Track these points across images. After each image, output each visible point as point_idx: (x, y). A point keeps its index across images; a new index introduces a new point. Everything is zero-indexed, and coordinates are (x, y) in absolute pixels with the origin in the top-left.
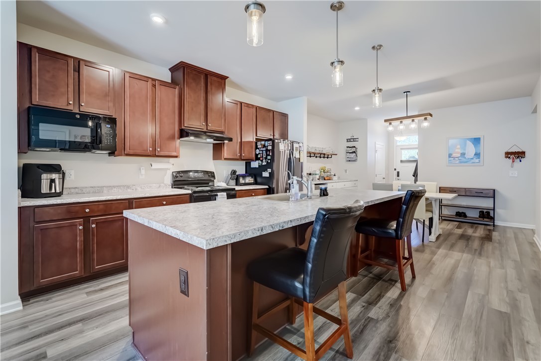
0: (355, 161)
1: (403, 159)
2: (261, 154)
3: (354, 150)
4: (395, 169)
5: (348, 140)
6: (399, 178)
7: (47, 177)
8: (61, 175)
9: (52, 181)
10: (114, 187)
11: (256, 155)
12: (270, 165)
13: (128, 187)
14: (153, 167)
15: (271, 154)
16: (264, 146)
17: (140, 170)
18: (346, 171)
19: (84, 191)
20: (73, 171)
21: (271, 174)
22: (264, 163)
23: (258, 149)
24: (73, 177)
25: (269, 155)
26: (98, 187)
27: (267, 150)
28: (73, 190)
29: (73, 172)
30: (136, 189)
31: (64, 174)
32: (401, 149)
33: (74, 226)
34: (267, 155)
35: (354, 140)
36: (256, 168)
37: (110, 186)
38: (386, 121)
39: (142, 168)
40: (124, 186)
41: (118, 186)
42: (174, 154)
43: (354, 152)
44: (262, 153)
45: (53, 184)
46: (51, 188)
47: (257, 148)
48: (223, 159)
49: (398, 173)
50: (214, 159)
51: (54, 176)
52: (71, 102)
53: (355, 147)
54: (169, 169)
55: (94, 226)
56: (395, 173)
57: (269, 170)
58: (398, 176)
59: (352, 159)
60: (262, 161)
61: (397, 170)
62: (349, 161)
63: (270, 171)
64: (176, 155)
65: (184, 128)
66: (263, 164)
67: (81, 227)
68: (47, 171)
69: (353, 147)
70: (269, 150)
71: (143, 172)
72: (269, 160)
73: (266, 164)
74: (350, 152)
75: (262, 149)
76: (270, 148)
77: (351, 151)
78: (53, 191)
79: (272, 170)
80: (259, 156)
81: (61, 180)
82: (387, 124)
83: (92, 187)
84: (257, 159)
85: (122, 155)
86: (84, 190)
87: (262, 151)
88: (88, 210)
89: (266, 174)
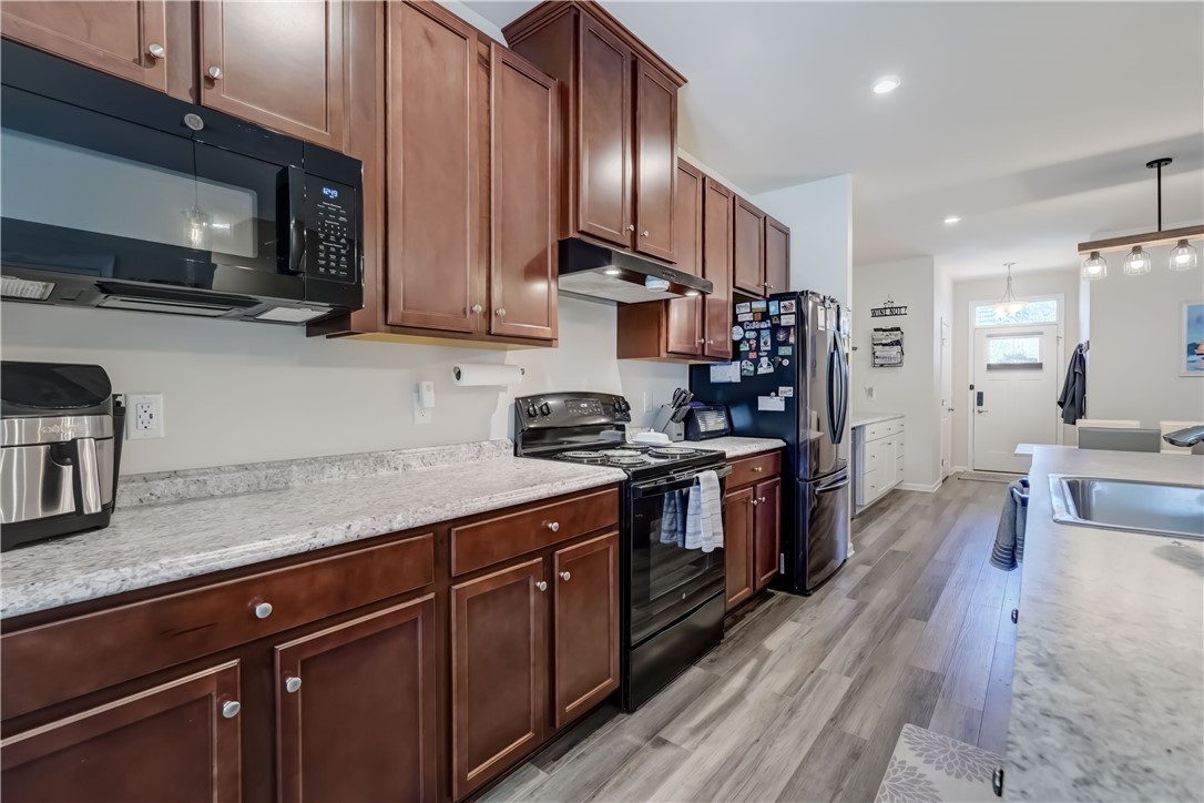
0: (895, 365)
1: (993, 361)
2: (753, 342)
3: (894, 336)
4: (972, 387)
5: (876, 313)
6: (981, 408)
7: (31, 431)
8: (108, 420)
9: (62, 453)
10: (330, 461)
11: (736, 344)
12: (787, 375)
13: (380, 460)
14: (466, 380)
15: (792, 340)
16: (765, 315)
17: (418, 389)
18: (870, 392)
19: (210, 489)
20: (161, 397)
21: (793, 404)
22: (765, 368)
23: (741, 324)
24: (159, 426)
25: (785, 343)
26: (269, 465)
27: (775, 329)
28: (160, 487)
29: (158, 405)
30: (407, 466)
31: (119, 413)
32: (989, 336)
33: (195, 705)
34: (776, 344)
35: (894, 311)
36: (730, 384)
37: (315, 459)
38: (1082, 247)
39: (424, 384)
40: (365, 456)
41: (341, 459)
42: (545, 332)
43: (898, 343)
44: (758, 339)
45: (68, 471)
46: (51, 493)
47: (736, 322)
48: (664, 355)
49: (980, 396)
50: (621, 355)
51: (69, 426)
52: (158, 51)
53: (898, 329)
54: (504, 389)
55: (293, 683)
56: (972, 396)
57: (787, 391)
58: (980, 403)
59: (893, 361)
60: (756, 363)
61: (977, 390)
62: (882, 366)
63: (790, 394)
64: (549, 336)
65: (577, 236)
66: (761, 371)
67: (230, 708)
68: (30, 404)
69: (892, 330)
70: (787, 329)
71: (429, 398)
72: (783, 357)
73: (771, 370)
74: (884, 342)
75: (756, 325)
76: (787, 320)
77: (889, 341)
78: (67, 504)
79: (797, 392)
80: (744, 348)
81: (110, 444)
82: (1086, 255)
83: (243, 467)
84: (737, 355)
85: (375, 330)
86: (212, 481)
87: (758, 331)
88: (268, 606)
89: (772, 403)
